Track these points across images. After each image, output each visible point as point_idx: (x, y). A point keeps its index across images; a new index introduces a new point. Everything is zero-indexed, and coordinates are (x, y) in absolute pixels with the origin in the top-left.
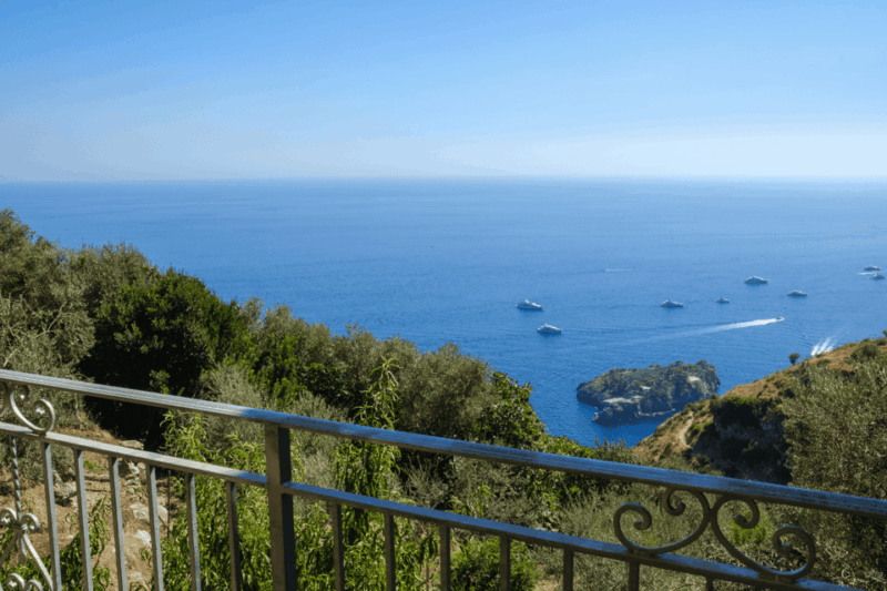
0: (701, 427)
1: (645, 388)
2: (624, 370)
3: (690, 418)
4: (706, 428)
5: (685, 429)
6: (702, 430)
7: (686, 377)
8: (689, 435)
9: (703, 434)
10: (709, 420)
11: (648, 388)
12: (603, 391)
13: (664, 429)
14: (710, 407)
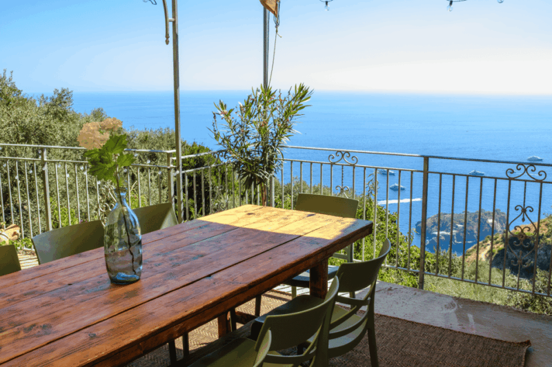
0: (496, 251)
1: (459, 226)
2: (446, 214)
3: (488, 245)
4: (499, 251)
5: (486, 251)
6: (496, 252)
7: (487, 220)
8: (488, 255)
9: (497, 256)
10: (502, 246)
11: (461, 226)
12: (433, 227)
13: (471, 251)
14: (502, 238)
